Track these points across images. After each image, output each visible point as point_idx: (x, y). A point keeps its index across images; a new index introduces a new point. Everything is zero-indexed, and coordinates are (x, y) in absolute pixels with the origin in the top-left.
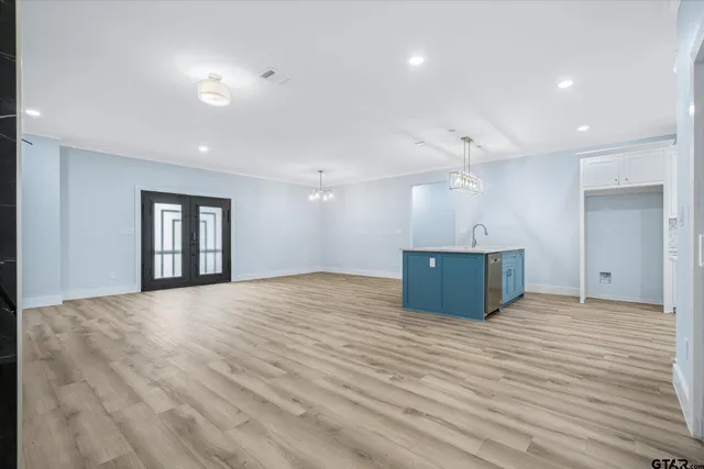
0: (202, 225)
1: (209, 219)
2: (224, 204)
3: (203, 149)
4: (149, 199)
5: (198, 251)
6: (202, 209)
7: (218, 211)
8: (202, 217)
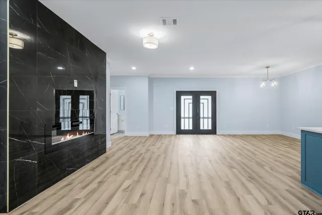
0: (201, 105)
1: (205, 102)
2: (213, 94)
3: (192, 68)
4: (179, 94)
5: (199, 118)
6: (201, 97)
7: (210, 98)
8: (201, 101)
